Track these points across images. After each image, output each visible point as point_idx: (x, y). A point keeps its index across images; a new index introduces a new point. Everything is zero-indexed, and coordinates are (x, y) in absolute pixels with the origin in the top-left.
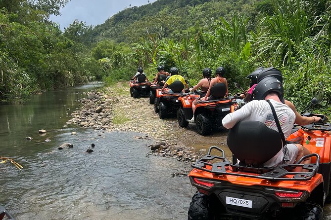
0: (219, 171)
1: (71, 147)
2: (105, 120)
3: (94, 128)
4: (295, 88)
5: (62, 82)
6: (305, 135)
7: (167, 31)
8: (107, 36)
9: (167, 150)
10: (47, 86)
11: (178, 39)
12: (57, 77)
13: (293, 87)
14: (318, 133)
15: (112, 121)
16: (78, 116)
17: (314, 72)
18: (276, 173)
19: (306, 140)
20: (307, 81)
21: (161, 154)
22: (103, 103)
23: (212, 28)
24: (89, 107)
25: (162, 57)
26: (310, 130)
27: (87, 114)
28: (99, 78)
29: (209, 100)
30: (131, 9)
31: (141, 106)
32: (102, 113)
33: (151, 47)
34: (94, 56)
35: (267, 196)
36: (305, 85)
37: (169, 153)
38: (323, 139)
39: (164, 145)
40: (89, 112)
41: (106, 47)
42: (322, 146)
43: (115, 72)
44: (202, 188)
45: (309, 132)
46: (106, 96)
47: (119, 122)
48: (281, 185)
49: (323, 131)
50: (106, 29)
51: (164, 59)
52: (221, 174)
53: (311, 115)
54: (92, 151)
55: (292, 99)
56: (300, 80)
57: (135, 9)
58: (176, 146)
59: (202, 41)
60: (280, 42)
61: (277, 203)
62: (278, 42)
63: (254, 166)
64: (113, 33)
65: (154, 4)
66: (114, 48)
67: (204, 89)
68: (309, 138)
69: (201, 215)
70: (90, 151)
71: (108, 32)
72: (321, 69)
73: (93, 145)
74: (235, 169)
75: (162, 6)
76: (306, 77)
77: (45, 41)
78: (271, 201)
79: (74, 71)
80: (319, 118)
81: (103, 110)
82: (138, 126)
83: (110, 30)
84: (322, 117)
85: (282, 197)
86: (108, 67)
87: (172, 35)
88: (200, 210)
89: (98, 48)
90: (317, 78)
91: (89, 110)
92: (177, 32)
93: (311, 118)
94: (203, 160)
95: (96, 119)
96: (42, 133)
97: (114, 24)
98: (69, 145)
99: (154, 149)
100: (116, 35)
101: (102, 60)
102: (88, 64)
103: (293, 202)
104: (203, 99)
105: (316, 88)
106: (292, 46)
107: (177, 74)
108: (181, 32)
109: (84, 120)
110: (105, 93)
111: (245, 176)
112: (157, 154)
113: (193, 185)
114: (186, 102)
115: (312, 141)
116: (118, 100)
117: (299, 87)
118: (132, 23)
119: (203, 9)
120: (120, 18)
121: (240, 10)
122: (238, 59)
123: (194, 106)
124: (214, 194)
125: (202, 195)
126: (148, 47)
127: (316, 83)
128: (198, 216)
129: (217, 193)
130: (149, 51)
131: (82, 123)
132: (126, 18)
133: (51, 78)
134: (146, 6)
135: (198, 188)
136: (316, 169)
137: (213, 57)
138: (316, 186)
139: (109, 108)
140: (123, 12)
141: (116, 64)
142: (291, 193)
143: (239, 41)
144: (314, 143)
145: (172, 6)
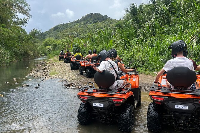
0: (90, 91)
1: (28, 86)
2: (46, 73)
3: (41, 77)
4: (130, 58)
5: (28, 57)
6: (129, 76)
7: (78, 34)
8: (50, 36)
9: (74, 86)
10: (20, 59)
11: (82, 38)
12: (25, 54)
13: (128, 58)
14: (133, 76)
15: (50, 74)
16: (33, 72)
17: (137, 52)
18: (113, 91)
19: (129, 78)
20: (134, 56)
21: (71, 88)
22: (46, 66)
23: (97, 34)
24: (39, 68)
25: (75, 45)
26: (131, 74)
27: (38, 71)
28: (46, 55)
29: (91, 63)
30: (62, 25)
31: (64, 67)
32: (45, 71)
33: (70, 41)
34: (44, 45)
35: (109, 101)
36: (133, 57)
37: (74, 87)
38: (135, 78)
39: (73, 83)
40: (39, 70)
41: (50, 41)
42: (135, 81)
43: (54, 52)
44: (83, 100)
45: (130, 75)
46: (48, 63)
47: (53, 74)
48: (115, 96)
49: (136, 75)
50: (50, 33)
51: (75, 46)
52: (91, 93)
53: (130, 68)
54: (38, 88)
55: (128, 63)
56: (131, 55)
57: (63, 25)
58: (78, 84)
59: (93, 39)
60: (124, 40)
61: (113, 104)
62: (123, 40)
63: (105, 89)
64: (53, 35)
65: (72, 23)
66: (53, 41)
67: (89, 58)
68: (130, 78)
69: (83, 113)
70: (37, 88)
71: (51, 34)
72: (139, 51)
73: (39, 85)
74: (97, 91)
75: (76, 24)
76: (134, 54)
77: (19, 38)
78: (111, 103)
79: (34, 51)
80: (133, 69)
81: (46, 69)
82: (61, 76)
83: (52, 33)
84: (134, 69)
85: (115, 101)
86: (50, 50)
87: (80, 36)
88: (83, 110)
89: (46, 41)
90: (138, 54)
91: (39, 69)
92: (82, 35)
93: (129, 69)
94: (84, 88)
95: (42, 73)
96: (14, 80)
97: (54, 31)
98: (27, 85)
99: (68, 86)
100: (55, 36)
101: (48, 47)
102: (41, 49)
103: (120, 103)
104: (89, 63)
105: (138, 58)
106: (129, 42)
107: (79, 52)
108: (84, 35)
109: (36, 74)
110: (48, 61)
111: (100, 93)
112: (69, 88)
113: (79, 99)
114: (83, 64)
115: (131, 79)
116: (53, 64)
117: (131, 58)
118: (62, 31)
119: (94, 26)
120: (56, 28)
121: (109, 27)
122: (108, 47)
123: (85, 65)
124: (88, 102)
125: (84, 103)
126: (69, 41)
127: (138, 57)
128: (82, 113)
129: (89, 101)
130: (69, 43)
131: (35, 75)
132: (60, 28)
133: (22, 55)
134: (68, 24)
135: (81, 100)
136: (129, 90)
137: (97, 46)
138: (129, 96)
139: (49, 68)
140: (58, 26)
141: (54, 49)
142: (119, 100)
143: (108, 39)
144: (132, 80)
145: (80, 24)
